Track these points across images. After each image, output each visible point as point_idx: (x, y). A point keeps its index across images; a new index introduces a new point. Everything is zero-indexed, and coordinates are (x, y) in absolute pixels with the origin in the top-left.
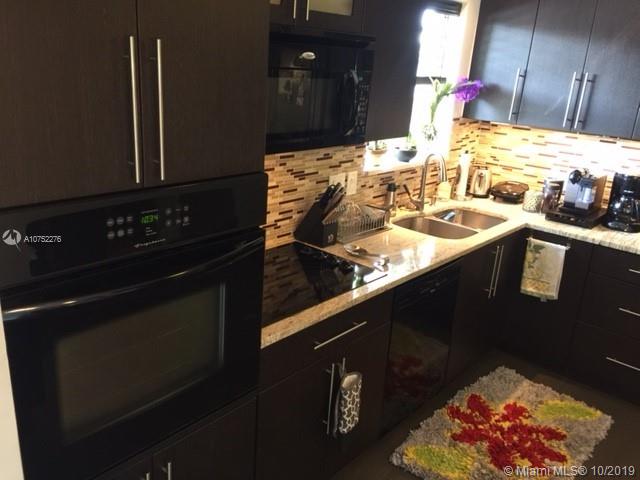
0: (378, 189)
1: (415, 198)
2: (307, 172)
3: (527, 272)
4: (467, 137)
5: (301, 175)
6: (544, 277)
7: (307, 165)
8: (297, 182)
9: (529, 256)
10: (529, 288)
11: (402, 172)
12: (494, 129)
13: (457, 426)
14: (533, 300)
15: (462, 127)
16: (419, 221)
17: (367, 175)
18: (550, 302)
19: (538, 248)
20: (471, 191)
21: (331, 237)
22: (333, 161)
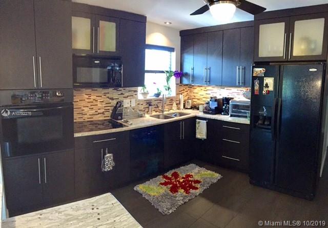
0: (145, 105)
1: (161, 109)
2: (114, 98)
3: (197, 131)
4: (184, 90)
5: (112, 99)
6: (201, 132)
7: (114, 96)
8: (111, 101)
9: (197, 125)
10: (198, 136)
11: (155, 101)
12: (193, 87)
13: (164, 180)
14: (200, 140)
15: (181, 87)
16: (161, 116)
17: (139, 101)
18: (205, 140)
19: (199, 122)
20: (186, 107)
21: (119, 117)
22: (124, 96)
